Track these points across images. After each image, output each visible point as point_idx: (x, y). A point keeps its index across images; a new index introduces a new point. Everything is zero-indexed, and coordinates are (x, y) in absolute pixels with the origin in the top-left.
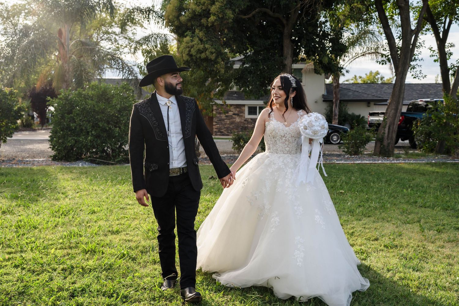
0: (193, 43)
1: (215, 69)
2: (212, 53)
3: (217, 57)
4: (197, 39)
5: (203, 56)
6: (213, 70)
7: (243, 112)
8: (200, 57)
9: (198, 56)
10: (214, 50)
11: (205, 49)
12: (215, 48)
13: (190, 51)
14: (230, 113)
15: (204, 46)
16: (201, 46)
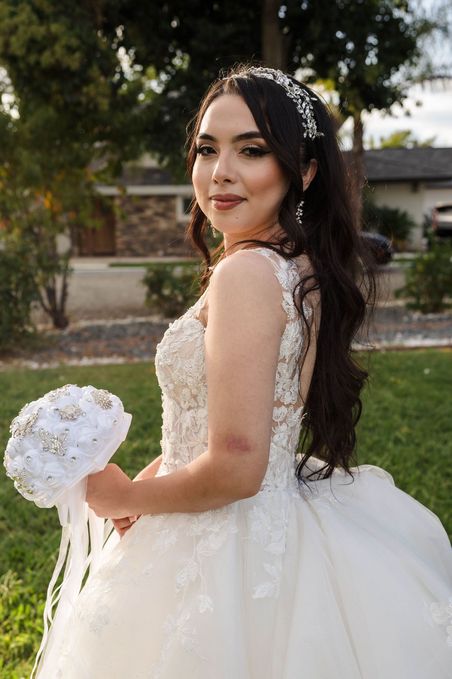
0: (17, 20)
1: (84, 99)
2: (70, 50)
3: (86, 65)
4: (28, 8)
5: (46, 59)
6: (79, 104)
7: (172, 209)
8: (38, 63)
9: (32, 59)
10: (74, 42)
11: (53, 39)
12: (79, 37)
13: (7, 45)
14: (149, 213)
15: (48, 30)
16: (39, 31)
